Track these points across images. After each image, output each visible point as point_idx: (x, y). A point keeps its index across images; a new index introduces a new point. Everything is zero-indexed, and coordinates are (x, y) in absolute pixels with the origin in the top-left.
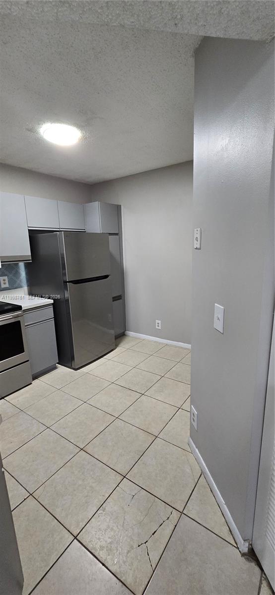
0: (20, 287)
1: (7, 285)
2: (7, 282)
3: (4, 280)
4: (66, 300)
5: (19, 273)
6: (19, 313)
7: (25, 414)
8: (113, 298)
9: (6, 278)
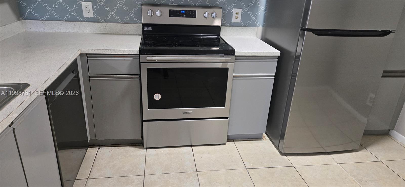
0: (253, 25)
1: (239, 21)
2: (240, 16)
3: (237, 13)
4: (296, 56)
5: (258, 7)
6: (228, 58)
7: (196, 178)
8: (385, 71)
9: (240, 11)
